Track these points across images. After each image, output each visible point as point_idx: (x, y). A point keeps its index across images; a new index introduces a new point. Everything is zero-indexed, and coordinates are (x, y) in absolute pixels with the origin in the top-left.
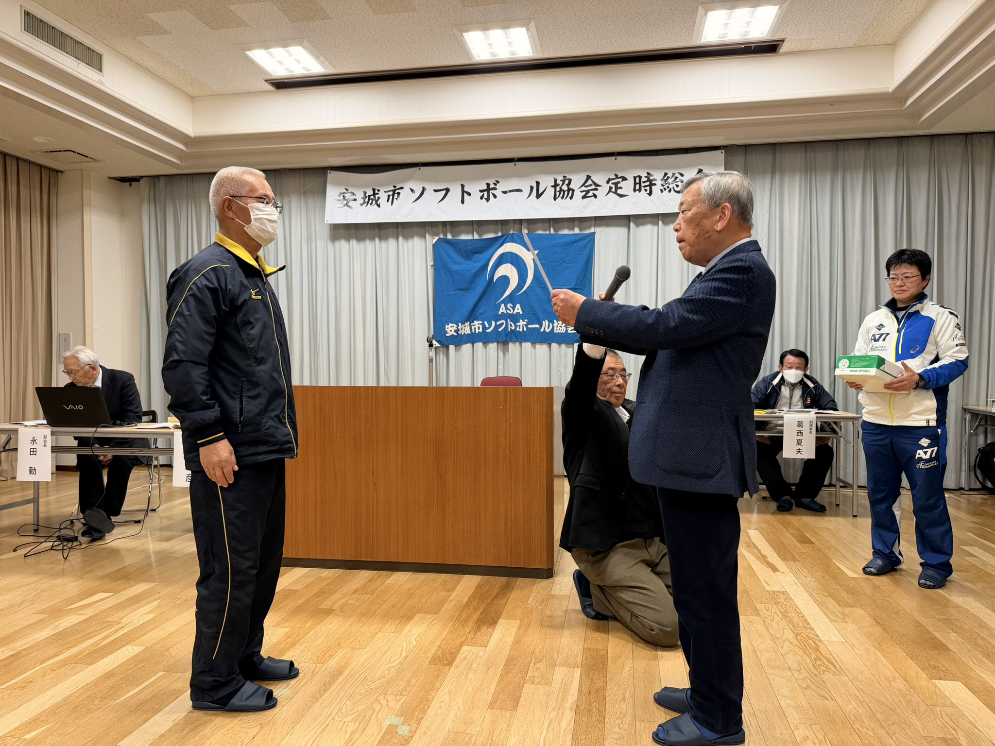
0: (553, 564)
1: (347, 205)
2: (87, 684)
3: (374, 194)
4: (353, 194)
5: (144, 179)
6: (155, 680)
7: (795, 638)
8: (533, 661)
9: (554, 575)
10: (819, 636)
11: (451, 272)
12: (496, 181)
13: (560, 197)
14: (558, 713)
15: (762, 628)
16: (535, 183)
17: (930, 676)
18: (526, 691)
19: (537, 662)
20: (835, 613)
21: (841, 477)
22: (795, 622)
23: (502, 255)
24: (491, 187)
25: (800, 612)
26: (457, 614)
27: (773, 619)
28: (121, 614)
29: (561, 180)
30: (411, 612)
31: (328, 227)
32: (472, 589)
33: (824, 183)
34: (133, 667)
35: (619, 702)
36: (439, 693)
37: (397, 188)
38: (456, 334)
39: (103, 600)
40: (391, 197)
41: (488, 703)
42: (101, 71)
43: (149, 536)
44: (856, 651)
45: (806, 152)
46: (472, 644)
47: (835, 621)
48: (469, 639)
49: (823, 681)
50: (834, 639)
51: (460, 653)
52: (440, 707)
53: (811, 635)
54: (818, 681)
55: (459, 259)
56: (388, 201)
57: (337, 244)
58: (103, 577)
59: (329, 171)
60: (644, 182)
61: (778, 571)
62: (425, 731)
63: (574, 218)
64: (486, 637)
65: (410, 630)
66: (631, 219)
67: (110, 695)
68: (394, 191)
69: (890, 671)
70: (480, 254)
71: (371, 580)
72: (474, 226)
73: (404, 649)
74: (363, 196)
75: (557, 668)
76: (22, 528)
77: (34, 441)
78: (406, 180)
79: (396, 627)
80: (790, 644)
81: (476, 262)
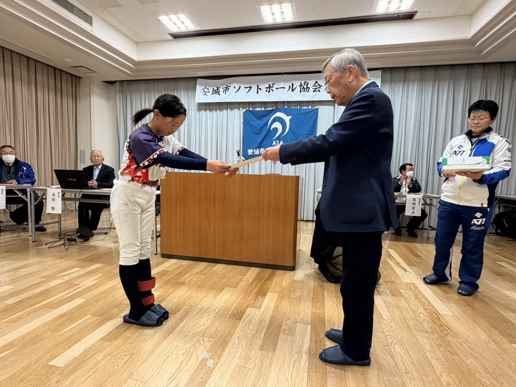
0: (295, 264)
1: (205, 94)
3: (218, 89)
4: (208, 89)
5: (117, 82)
6: (84, 320)
7: (425, 311)
8: (285, 319)
9: (296, 269)
10: (438, 311)
11: (251, 125)
12: (274, 83)
13: (303, 91)
14: (299, 355)
15: (406, 305)
16: (291, 85)
18: (281, 339)
19: (287, 320)
20: (443, 297)
22: (423, 301)
23: (275, 118)
24: (271, 86)
25: (424, 295)
26: (246, 289)
27: (411, 299)
28: (82, 280)
29: (304, 83)
30: (223, 286)
31: (197, 104)
32: (255, 275)
33: (429, 86)
34: (76, 311)
36: (232, 337)
37: (228, 86)
38: (252, 154)
39: (76, 271)
40: (225, 91)
41: (260, 346)
42: (92, 25)
44: (461, 322)
45: (421, 71)
46: (253, 307)
47: (444, 302)
48: (251, 303)
49: (448, 342)
50: (447, 313)
51: (246, 312)
52: (233, 347)
53: (434, 310)
54: (445, 341)
55: (255, 119)
56: (224, 92)
57: (201, 112)
59: (197, 79)
61: (407, 271)
62: (222, 364)
63: (309, 101)
64: (260, 303)
65: (221, 297)
67: (57, 329)
68: (226, 88)
69: (485, 336)
71: (206, 268)
72: (262, 104)
73: (217, 308)
74: (212, 90)
75: (298, 324)
76: (53, 234)
77: (54, 195)
78: (232, 83)
79: (214, 294)
80: (423, 315)
81: (262, 121)
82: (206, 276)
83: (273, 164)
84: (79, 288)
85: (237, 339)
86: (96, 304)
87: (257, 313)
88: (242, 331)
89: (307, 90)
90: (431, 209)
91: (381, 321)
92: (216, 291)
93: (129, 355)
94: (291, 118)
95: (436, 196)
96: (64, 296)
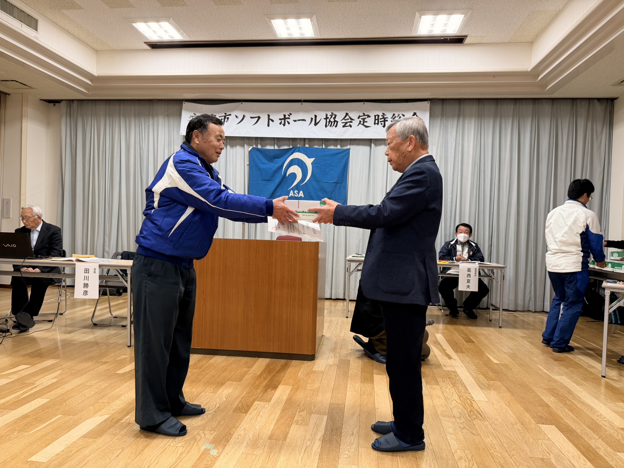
0: (315, 352)
2: (10, 422)
5: (63, 101)
6: (55, 420)
7: (459, 399)
8: (298, 410)
9: (316, 359)
10: (474, 398)
11: (259, 169)
12: (290, 114)
13: (329, 126)
14: (311, 442)
15: (439, 393)
16: (314, 116)
17: (537, 422)
18: (293, 429)
19: (301, 412)
20: (484, 384)
21: (494, 304)
22: (460, 389)
23: (292, 160)
24: (286, 117)
25: (463, 383)
26: (253, 382)
27: (447, 387)
28: (35, 379)
29: (330, 115)
30: (224, 381)
32: (263, 367)
33: (489, 125)
34: (41, 412)
35: (349, 436)
36: (237, 430)
37: (227, 114)
39: (24, 370)
41: (269, 436)
42: (37, 31)
43: (57, 330)
44: (495, 407)
45: (479, 105)
46: (261, 400)
47: (484, 389)
48: (259, 397)
49: (474, 425)
50: (482, 399)
51: (253, 405)
52: (238, 438)
53: (469, 397)
54: (471, 424)
55: (265, 161)
58: (25, 355)
59: (184, 102)
60: (381, 119)
61: (452, 359)
62: (227, 453)
63: (337, 139)
64: (270, 396)
65: (222, 391)
66: (372, 141)
67: (25, 429)
68: (225, 117)
69: (514, 419)
70: (279, 158)
71: (199, 360)
72: (275, 141)
73: (218, 403)
75: (313, 415)
78: (233, 110)
79: (214, 389)
80: (455, 402)
81: (276, 163)
82: (201, 370)
84: (36, 387)
85: (243, 431)
86: (64, 404)
87: (266, 406)
88: (248, 424)
89: (335, 125)
92: (215, 386)
94: (314, 160)
96: (19, 396)
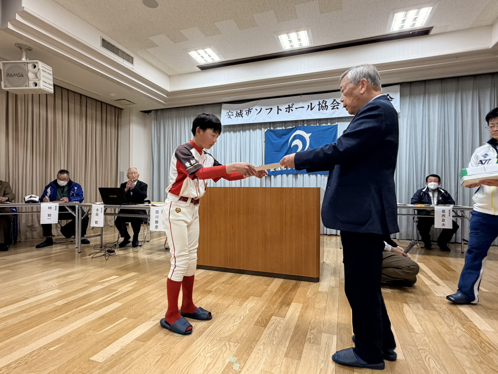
0: (319, 276)
1: (229, 117)
3: (241, 112)
4: (232, 113)
5: (153, 111)
6: (121, 322)
7: (462, 327)
8: (310, 328)
9: (320, 281)
10: (477, 326)
11: (272, 144)
12: (293, 104)
13: (321, 110)
15: (440, 319)
16: (310, 104)
18: (306, 347)
19: (312, 329)
21: (465, 239)
23: (295, 136)
24: (290, 106)
26: (271, 298)
27: (444, 313)
28: (119, 286)
29: (322, 102)
30: (248, 295)
32: (279, 286)
33: (451, 98)
34: (114, 314)
36: (258, 343)
37: (250, 109)
38: (274, 171)
39: (114, 279)
40: (248, 113)
41: (285, 353)
42: (133, 63)
43: (143, 252)
45: (442, 84)
46: (277, 315)
48: (276, 312)
49: (491, 359)
50: (488, 329)
51: (271, 320)
52: (258, 353)
53: (472, 326)
55: (276, 138)
56: (246, 114)
57: (226, 134)
58: (118, 269)
59: (222, 104)
61: (440, 285)
62: (248, 368)
63: (328, 118)
64: (284, 312)
65: (246, 305)
67: (97, 328)
68: (249, 111)
70: (286, 135)
71: (231, 278)
72: (283, 123)
73: (242, 315)
74: (236, 113)
75: (323, 334)
76: (95, 247)
77: (97, 210)
78: (254, 106)
79: (240, 303)
80: (460, 330)
81: (283, 139)
82: (231, 285)
83: (294, 179)
84: (117, 293)
85: (262, 345)
86: (131, 308)
87: (282, 321)
88: (267, 338)
89: (326, 108)
90: (464, 221)
91: (412, 335)
92: (241, 300)
93: (161, 355)
94: (311, 135)
95: (468, 207)
96: (103, 300)
